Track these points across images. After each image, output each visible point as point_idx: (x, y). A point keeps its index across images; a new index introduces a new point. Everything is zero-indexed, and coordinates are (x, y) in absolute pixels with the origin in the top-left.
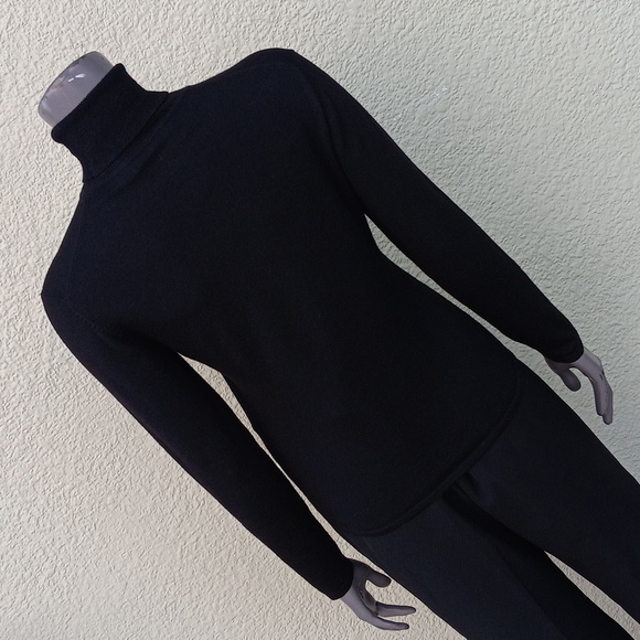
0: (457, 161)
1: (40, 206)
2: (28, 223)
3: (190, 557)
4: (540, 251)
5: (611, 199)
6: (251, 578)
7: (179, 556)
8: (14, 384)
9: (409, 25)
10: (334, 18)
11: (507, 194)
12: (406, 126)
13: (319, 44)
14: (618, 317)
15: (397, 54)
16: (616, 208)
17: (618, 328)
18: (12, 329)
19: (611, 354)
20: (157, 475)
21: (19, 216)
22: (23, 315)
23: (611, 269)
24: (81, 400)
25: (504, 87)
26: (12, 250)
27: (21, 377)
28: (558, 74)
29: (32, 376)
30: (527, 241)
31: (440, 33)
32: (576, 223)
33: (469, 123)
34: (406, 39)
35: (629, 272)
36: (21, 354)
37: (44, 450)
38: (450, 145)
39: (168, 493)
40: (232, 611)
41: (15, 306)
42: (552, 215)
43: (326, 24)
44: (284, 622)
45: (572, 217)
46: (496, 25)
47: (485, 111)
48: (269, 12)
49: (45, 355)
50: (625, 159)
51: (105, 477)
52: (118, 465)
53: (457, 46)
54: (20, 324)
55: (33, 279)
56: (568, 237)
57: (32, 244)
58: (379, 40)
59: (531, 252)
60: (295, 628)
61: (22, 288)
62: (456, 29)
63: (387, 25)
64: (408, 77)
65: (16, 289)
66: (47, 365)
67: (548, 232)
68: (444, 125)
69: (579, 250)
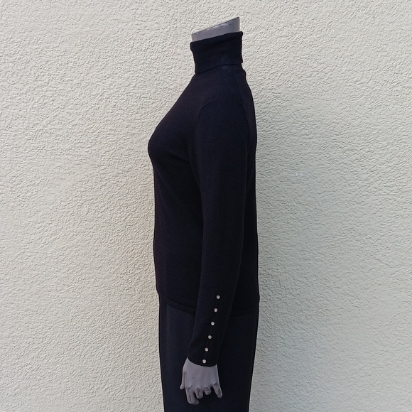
0: (280, 208)
1: (100, 64)
2: (89, 66)
3: (20, 260)
4: (280, 277)
5: (328, 285)
6: (36, 294)
7: (16, 255)
8: (21, 122)
9: (311, 136)
10: (284, 105)
11: (288, 241)
12: (273, 174)
13: (268, 109)
14: (287, 336)
15: (295, 143)
16: (327, 290)
17: (283, 341)
18: (42, 100)
19: (269, 349)
20: (40, 214)
21: (88, 60)
22: (51, 99)
23: (302, 313)
24: (40, 154)
25: (326, 197)
26: (73, 70)
27: (26, 122)
28: (352, 213)
29: (31, 126)
30: (278, 268)
31: (320, 151)
32: (305, 280)
33: (299, 198)
34: (305, 140)
35: (308, 322)
36: (35, 113)
37: (7, 159)
38: (283, 198)
39: (37, 226)
40: (15, 300)
41: (52, 92)
42: (298, 267)
43: (278, 104)
44: (31, 326)
45: (306, 276)
46: (345, 170)
47: (309, 199)
48: (260, 78)
49: (44, 123)
50: (348, 274)
51: (19, 194)
52: (29, 194)
53: (322, 163)
54: (47, 101)
55: (70, 89)
56: (296, 283)
57: (82, 75)
58: (294, 131)
59: (275, 274)
60: (33, 333)
61: (62, 88)
62: (328, 156)
63: (302, 127)
64: (291, 156)
65: (58, 86)
66: (41, 127)
67: (290, 273)
68: (288, 189)
69: (295, 293)
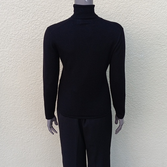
0: (133, 69)
1: (59, 11)
2: (54, 12)
3: (28, 91)
5: (152, 100)
6: (34, 104)
7: (26, 89)
8: (26, 35)
9: (147, 40)
10: (136, 27)
11: (136, 83)
12: (131, 56)
13: (129, 29)
15: (140, 43)
16: (151, 102)
17: (133, 121)
18: (35, 26)
19: (128, 125)
20: (35, 73)
21: (54, 9)
22: (39, 26)
23: (141, 111)
24: (35, 49)
25: (153, 65)
26: (47, 14)
27: (29, 35)
28: (163, 71)
29: (31, 37)
30: (132, 93)
31: (151, 46)
32: (143, 98)
33: (141, 65)
34: (144, 42)
35: (144, 114)
36: (32, 32)
37: (21, 51)
38: (135, 66)
39: (34, 77)
40: (26, 106)
41: (39, 23)
42: (140, 93)
43: (134, 27)
44: (33, 116)
45: (143, 96)
46: (161, 54)
47: (146, 66)
48: (126, 16)
49: (36, 36)
50: (161, 96)
51: (27, 65)
52: (31, 65)
53: (151, 51)
54: (37, 27)
55: (46, 22)
56: (139, 99)
57: (51, 16)
58: (140, 38)
59: (131, 96)
60: (34, 119)
61: (43, 21)
62: (154, 48)
63: (144, 36)
64: (139, 48)
65: (42, 20)
66: (35, 38)
67: (137, 95)
68: (137, 62)
69: (139, 103)
